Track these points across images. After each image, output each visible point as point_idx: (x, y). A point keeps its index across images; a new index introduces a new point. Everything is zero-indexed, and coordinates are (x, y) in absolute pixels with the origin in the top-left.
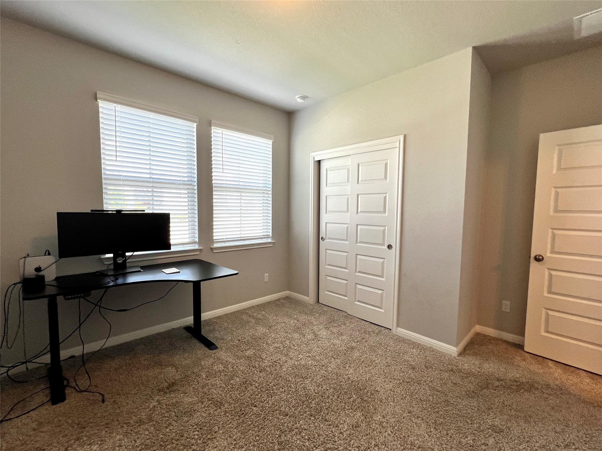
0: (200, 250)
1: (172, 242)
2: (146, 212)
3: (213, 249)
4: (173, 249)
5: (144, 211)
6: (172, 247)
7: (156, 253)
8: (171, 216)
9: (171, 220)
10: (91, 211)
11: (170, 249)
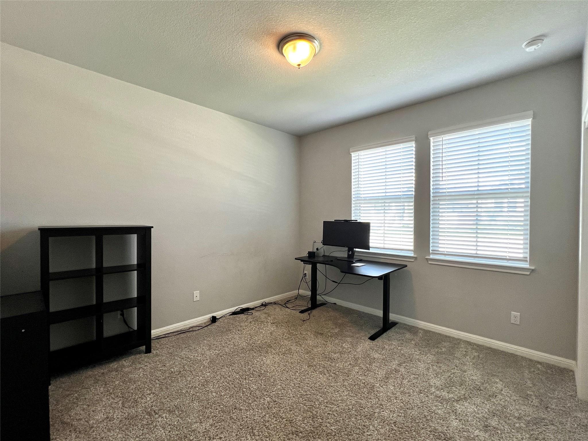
0: (415, 258)
1: (371, 245)
2: (358, 221)
3: (428, 260)
4: (371, 250)
5: (357, 220)
6: (370, 249)
7: (366, 252)
8: (371, 225)
9: (371, 228)
10: (335, 220)
11: (369, 250)
